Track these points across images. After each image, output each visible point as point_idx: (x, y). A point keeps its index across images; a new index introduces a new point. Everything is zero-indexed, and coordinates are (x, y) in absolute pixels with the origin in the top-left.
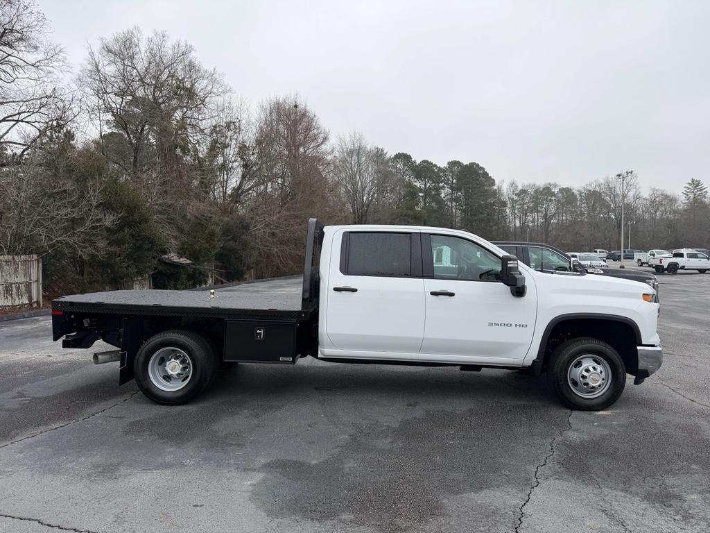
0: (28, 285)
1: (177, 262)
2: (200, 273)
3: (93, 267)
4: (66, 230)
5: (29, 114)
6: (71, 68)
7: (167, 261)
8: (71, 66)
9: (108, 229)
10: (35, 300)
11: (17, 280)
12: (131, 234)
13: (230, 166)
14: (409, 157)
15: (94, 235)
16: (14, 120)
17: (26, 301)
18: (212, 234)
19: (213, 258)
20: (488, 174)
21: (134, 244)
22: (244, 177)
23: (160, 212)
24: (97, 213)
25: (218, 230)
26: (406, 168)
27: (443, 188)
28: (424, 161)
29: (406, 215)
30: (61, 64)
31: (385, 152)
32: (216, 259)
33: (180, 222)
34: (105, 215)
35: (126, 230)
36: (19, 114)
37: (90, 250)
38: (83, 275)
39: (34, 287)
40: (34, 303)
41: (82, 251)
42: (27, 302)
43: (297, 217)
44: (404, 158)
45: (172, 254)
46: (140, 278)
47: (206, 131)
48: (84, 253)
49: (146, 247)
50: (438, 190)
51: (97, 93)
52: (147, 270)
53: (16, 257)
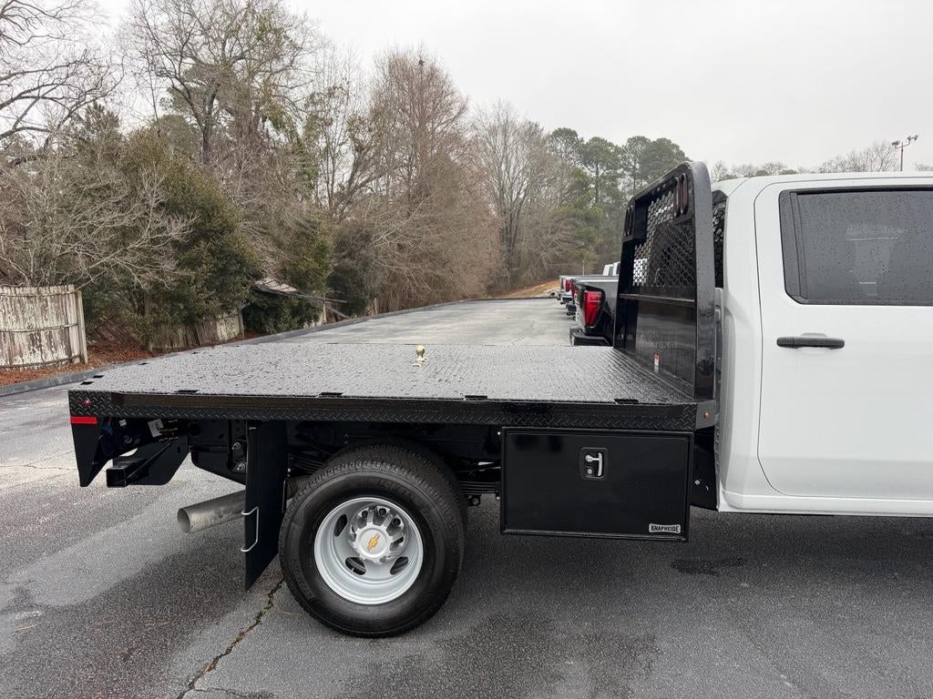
0: (65, 332)
1: (276, 291)
2: (308, 305)
3: (157, 301)
4: (113, 245)
5: (53, 87)
6: (107, 18)
7: (263, 289)
8: (106, 15)
9: (175, 243)
10: (76, 353)
11: (47, 324)
12: (210, 250)
13: (337, 151)
14: (574, 133)
15: (155, 252)
16: (33, 97)
17: (63, 355)
18: (322, 249)
19: (324, 284)
20: (683, 155)
21: (215, 265)
22: (356, 165)
23: (247, 217)
24: (158, 220)
25: (330, 242)
26: (570, 149)
27: (622, 176)
28: (595, 139)
29: (574, 216)
30: (92, 12)
31: (541, 127)
32: (329, 285)
33: (276, 232)
34: (169, 222)
35: (203, 243)
36: (39, 87)
37: (151, 275)
38: (143, 314)
39: (73, 333)
40: (75, 357)
41: (139, 277)
42: (66, 357)
43: (433, 220)
44: (567, 135)
45: (268, 280)
46: (225, 315)
47: (298, 104)
48: (143, 280)
49: (233, 268)
50: (614, 178)
51: (146, 54)
52: (236, 303)
53: (43, 290)
